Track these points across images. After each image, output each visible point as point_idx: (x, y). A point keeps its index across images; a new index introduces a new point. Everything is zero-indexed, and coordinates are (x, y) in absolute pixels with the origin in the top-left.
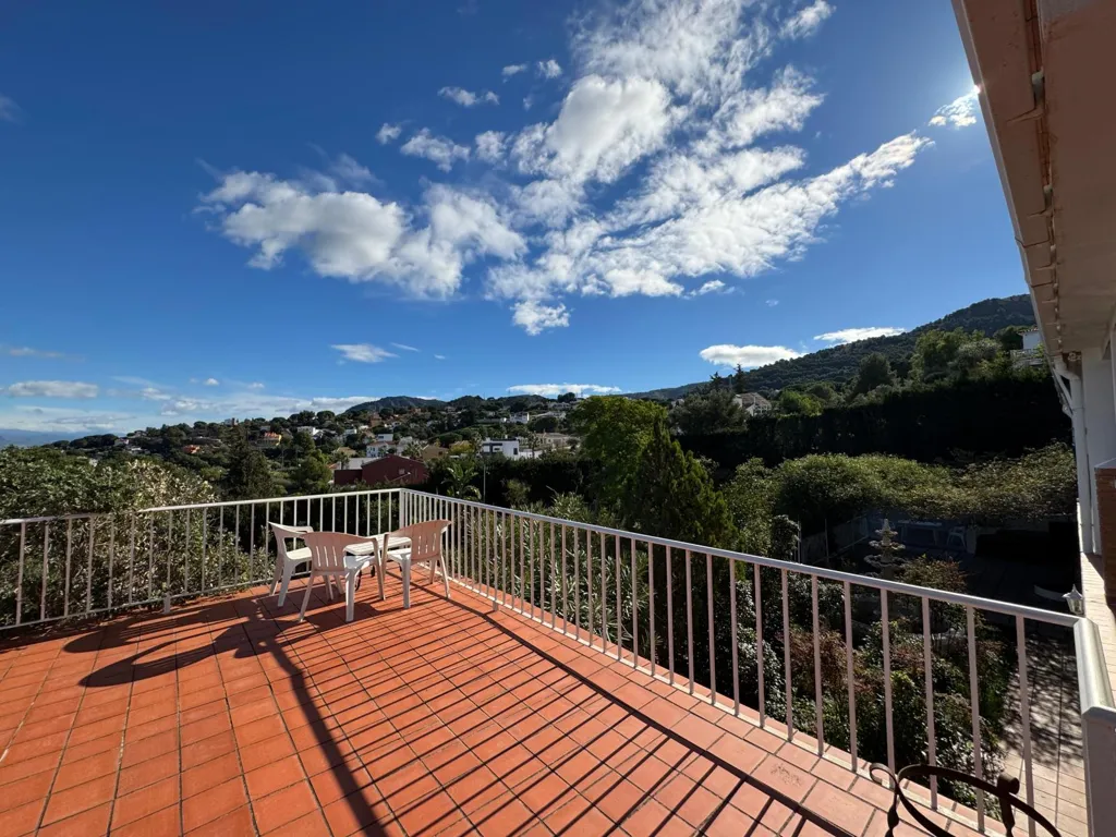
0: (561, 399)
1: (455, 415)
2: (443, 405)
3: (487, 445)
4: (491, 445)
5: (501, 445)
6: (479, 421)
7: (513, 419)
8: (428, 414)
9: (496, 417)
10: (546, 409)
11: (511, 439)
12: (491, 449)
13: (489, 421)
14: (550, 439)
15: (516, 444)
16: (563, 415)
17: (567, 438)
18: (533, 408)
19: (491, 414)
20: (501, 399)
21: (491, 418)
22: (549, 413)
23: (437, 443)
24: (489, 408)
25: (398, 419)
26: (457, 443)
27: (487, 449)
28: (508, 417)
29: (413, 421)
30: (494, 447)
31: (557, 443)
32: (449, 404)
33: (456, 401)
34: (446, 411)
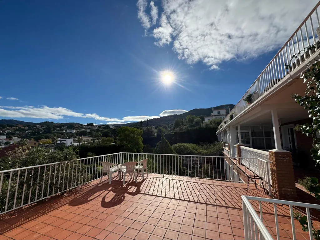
0: (88, 125)
1: (41, 128)
2: (35, 125)
3: (59, 140)
4: (61, 141)
5: (65, 140)
6: (53, 131)
7: (68, 131)
8: (27, 128)
9: (60, 130)
10: (82, 128)
11: (69, 138)
12: (61, 142)
13: (57, 131)
14: (84, 139)
15: (72, 140)
16: (89, 130)
17: (92, 138)
18: (77, 127)
19: (59, 129)
20: (62, 123)
21: (58, 130)
22: (84, 130)
23: (33, 140)
24: (58, 127)
25: (8, 129)
26: (42, 140)
27: (59, 142)
28: (66, 130)
29: (18, 130)
30: (62, 141)
31: (88, 140)
32: (38, 124)
33: (41, 123)
34: (36, 127)
